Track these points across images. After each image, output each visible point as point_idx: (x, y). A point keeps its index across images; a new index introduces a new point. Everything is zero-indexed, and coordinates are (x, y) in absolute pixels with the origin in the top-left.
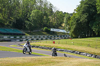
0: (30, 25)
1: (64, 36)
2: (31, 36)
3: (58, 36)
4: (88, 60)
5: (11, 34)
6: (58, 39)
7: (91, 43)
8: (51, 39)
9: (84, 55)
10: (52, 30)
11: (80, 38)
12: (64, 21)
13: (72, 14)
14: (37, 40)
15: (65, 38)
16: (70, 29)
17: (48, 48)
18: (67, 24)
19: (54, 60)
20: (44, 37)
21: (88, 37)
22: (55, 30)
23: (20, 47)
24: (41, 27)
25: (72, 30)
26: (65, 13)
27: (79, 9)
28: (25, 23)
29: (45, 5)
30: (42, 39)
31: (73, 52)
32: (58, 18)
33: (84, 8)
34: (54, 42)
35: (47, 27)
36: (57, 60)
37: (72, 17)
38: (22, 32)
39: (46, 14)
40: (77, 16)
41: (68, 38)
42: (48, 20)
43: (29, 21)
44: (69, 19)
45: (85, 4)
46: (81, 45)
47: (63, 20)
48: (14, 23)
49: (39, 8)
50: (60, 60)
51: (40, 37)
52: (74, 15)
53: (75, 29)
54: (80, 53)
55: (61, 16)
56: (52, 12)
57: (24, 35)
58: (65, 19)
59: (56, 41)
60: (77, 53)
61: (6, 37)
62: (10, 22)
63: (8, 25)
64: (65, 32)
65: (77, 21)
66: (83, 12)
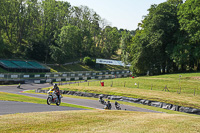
0: (59, 53)
1: (120, 72)
2: (60, 73)
3: (110, 73)
4: (165, 115)
5: (25, 71)
6: (110, 78)
7: (169, 85)
8: (96, 78)
9: (157, 106)
10: (98, 61)
11: (150, 75)
12: (121, 45)
13: (134, 32)
14: (72, 79)
15: (123, 76)
16: (130, 59)
17: (92, 95)
18: (126, 50)
19: (103, 116)
20: (84, 74)
21: (164, 73)
22: (104, 62)
23: (42, 94)
24: (79, 57)
25: (135, 61)
26: (122, 30)
27: (146, 22)
28: (50, 50)
29: (85, 16)
30: (81, 79)
31: (138, 101)
32: (108, 40)
33: (156, 21)
34: (103, 84)
35: (90, 56)
36: (108, 116)
37: (134, 37)
38: (43, 66)
39: (87, 33)
40: (144, 36)
41: (128, 76)
42: (92, 43)
43: (56, 45)
44: (129, 40)
45: (158, 13)
46: (152, 87)
47: (118, 42)
48: (29, 50)
49: (75, 22)
50: (113, 117)
51: (76, 75)
52: (138, 34)
53: (140, 59)
54: (150, 102)
55: (115, 35)
56: (98, 28)
57: (49, 71)
58: (122, 41)
59: (105, 81)
60: (144, 103)
61: (14, 76)
62: (22, 49)
63: (18, 55)
64: (123, 64)
65: (144, 45)
66: (155, 29)
